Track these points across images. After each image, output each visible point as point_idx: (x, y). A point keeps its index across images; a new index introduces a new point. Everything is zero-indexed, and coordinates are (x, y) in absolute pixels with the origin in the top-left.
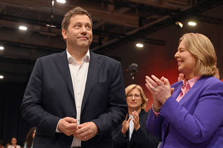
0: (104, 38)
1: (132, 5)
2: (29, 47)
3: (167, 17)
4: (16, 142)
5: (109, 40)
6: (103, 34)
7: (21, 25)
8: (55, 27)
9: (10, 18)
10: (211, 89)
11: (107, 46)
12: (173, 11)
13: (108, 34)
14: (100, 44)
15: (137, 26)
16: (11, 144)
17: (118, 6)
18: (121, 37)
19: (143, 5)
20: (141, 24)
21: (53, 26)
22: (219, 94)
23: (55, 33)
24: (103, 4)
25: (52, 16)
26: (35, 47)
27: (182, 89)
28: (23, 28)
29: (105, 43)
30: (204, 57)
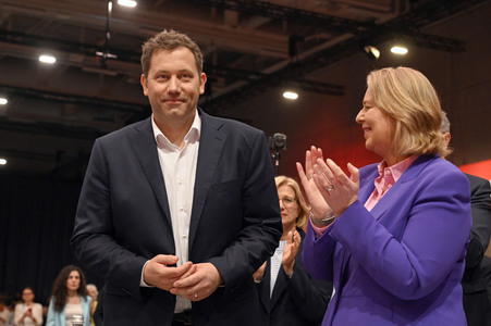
0: (215, 81)
1: (275, 12)
2: (60, 98)
3: (348, 36)
4: (32, 297)
5: (227, 84)
6: (214, 71)
7: (42, 53)
8: (114, 56)
9: (19, 39)
10: (438, 186)
11: (222, 97)
12: (359, 23)
13: (224, 72)
15: (285, 56)
16: (23, 302)
17: (246, 14)
18: (252, 77)
19: (297, 11)
20: (292, 52)
21: (109, 55)
22: (457, 197)
23: (113, 70)
24: (213, 10)
25: (108, 35)
26: (72, 100)
27: (376, 184)
28: (47, 59)
29: (219, 91)
30: (408, 116)
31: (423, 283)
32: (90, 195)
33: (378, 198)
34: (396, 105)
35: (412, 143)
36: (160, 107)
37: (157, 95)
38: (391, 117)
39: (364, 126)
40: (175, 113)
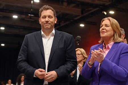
0: (61, 22)
1: (77, 2)
2: (19, 27)
3: (97, 9)
4: (11, 82)
6: (61, 19)
7: (14, 15)
9: (8, 11)
11: (63, 26)
12: (101, 5)
13: (64, 19)
14: (59, 25)
15: (80, 14)
17: (69, 3)
18: (71, 20)
19: (83, 2)
20: (82, 13)
21: (32, 15)
23: (33, 19)
24: (60, 2)
25: (32, 10)
26: (22, 28)
28: (15, 17)
29: (62, 24)
32: (23, 50)
36: (43, 26)
37: (43, 22)
40: (47, 27)
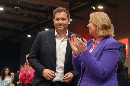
2: (4, 20)
3: (86, 3)
5: (52, 16)
6: (48, 13)
8: (20, 8)
10: (110, 46)
13: (51, 13)
14: (47, 18)
20: (70, 8)
21: (18, 8)
22: (115, 49)
26: (8, 20)
29: (49, 18)
30: (100, 26)
31: (106, 73)
33: (93, 49)
34: (97, 22)
35: (101, 33)
36: (57, 28)
37: (56, 24)
38: (96, 26)
39: (89, 28)
40: (60, 29)
